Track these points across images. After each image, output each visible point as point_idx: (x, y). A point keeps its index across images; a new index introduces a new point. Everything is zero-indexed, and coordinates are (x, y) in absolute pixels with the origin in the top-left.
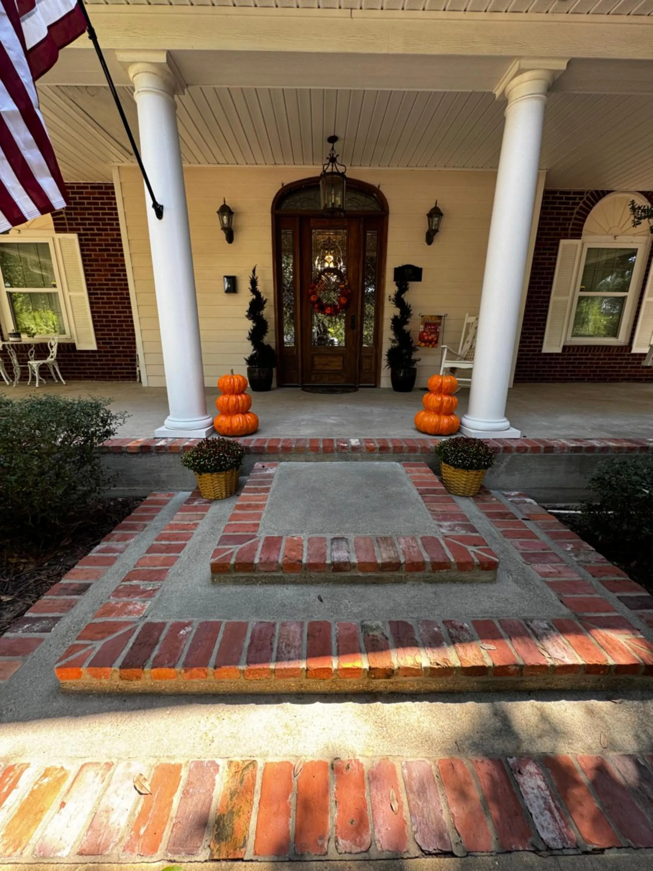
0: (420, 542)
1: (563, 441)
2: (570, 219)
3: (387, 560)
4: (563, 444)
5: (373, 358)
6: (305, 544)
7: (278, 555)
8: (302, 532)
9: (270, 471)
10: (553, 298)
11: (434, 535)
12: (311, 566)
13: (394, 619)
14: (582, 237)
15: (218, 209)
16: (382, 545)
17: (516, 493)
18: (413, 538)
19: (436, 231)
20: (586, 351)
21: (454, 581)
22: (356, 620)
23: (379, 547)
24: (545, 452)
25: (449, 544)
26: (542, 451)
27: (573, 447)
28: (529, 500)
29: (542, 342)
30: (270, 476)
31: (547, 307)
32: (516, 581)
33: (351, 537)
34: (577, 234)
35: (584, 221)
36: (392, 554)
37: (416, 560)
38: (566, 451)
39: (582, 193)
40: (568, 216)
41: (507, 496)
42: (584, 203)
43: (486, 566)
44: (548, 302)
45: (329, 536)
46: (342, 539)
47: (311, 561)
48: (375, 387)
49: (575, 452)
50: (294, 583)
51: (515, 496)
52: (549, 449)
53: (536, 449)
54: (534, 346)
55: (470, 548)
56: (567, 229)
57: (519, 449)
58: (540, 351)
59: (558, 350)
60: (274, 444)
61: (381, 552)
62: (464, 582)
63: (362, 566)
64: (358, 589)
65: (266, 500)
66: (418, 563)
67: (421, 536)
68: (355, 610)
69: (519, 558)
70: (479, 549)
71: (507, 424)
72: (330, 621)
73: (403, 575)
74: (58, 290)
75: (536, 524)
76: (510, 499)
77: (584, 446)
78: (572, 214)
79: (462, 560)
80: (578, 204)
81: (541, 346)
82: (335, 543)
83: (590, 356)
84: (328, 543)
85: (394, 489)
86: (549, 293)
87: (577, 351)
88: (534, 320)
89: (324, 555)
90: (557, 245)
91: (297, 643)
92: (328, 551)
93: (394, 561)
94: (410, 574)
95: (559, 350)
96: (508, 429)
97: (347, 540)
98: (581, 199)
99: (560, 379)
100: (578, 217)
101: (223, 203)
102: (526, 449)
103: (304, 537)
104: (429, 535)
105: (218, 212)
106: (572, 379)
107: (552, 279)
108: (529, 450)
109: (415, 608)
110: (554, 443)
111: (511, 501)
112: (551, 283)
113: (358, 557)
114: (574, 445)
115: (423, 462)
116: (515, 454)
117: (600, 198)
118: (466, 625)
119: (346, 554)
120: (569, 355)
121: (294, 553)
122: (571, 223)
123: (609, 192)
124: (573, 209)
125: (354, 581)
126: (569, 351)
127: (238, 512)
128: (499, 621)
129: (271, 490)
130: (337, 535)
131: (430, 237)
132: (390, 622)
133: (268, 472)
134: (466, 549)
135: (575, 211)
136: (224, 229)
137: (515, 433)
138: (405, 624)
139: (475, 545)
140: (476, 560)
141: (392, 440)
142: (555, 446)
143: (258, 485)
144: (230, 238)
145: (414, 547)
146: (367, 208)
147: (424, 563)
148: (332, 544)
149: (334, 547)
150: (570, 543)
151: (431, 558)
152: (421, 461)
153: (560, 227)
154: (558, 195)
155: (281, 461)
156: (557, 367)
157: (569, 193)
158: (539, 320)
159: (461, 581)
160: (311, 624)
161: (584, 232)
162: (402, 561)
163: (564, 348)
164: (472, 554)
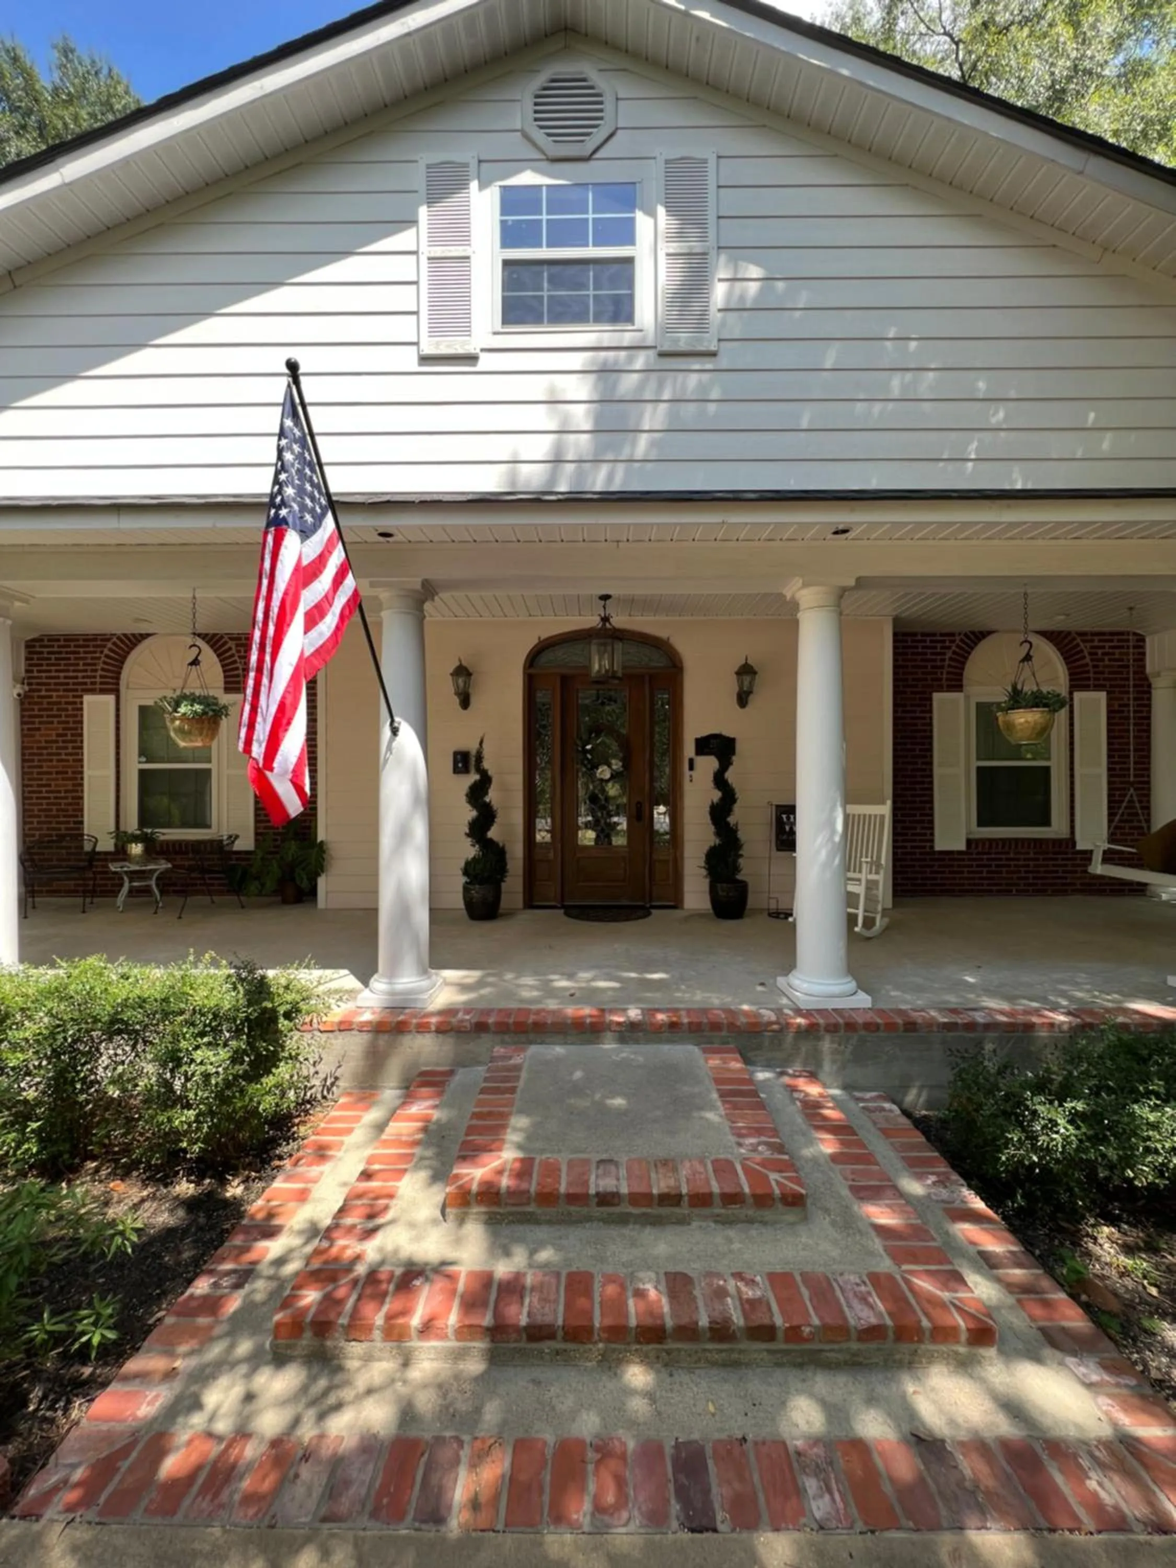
0: (710, 1167)
1: (933, 1013)
2: (942, 667)
3: (666, 1190)
4: (933, 1018)
5: (671, 864)
6: (564, 1168)
7: (530, 1183)
8: (560, 1151)
9: (516, 1060)
10: (937, 771)
11: (729, 1157)
12: (572, 1198)
13: (671, 1269)
14: (964, 688)
15: (451, 670)
16: (661, 1170)
17: (874, 1094)
18: (702, 1161)
19: (749, 692)
20: (1003, 847)
21: (750, 1221)
22: (624, 1270)
23: (657, 1172)
24: (906, 1030)
25: (747, 1170)
26: (902, 1029)
27: (945, 1024)
28: (887, 1105)
29: (932, 834)
30: (518, 1068)
31: (931, 783)
32: (833, 1223)
33: (623, 1159)
34: (956, 685)
35: (963, 669)
36: (672, 1182)
37: (701, 1191)
38: (935, 1029)
39: (952, 635)
40: (939, 663)
41: (859, 1100)
42: (958, 646)
43: (790, 1199)
44: (931, 776)
45: (597, 1157)
46: (610, 1161)
47: (571, 1191)
48: (674, 907)
49: (949, 1031)
50: (550, 1222)
51: (872, 1099)
52: (911, 1026)
53: (891, 1027)
54: (921, 841)
55: (773, 1176)
56: (941, 680)
57: (870, 1027)
58: (932, 847)
59: (960, 845)
60: (521, 1019)
61: (658, 1180)
62: (764, 1223)
63: (636, 1199)
64: (629, 1231)
65: (512, 1105)
66: (703, 1194)
67: (713, 1158)
68: (624, 1258)
69: (845, 1192)
70: (786, 1178)
71: (853, 985)
72: (592, 1270)
73: (686, 1212)
74: (212, 766)
75: (892, 1144)
76: (861, 1105)
77: (959, 1021)
78: (943, 660)
79: (759, 1191)
80: (949, 648)
81: (932, 841)
82: (602, 1167)
83: (1012, 856)
84: (594, 1166)
85: (686, 1089)
86: (931, 763)
87: (990, 847)
88: (915, 802)
89: (586, 1183)
90: (930, 699)
91: (552, 1297)
92: (593, 1178)
93: (673, 1192)
94: (696, 1211)
95: (962, 847)
96: (855, 993)
97: (617, 1164)
98: (953, 641)
99: (972, 891)
100: (953, 664)
101: (457, 664)
102: (877, 1027)
103: (563, 1159)
104: (722, 1156)
105: (452, 675)
106: (991, 891)
107: (931, 744)
108: (882, 1028)
109: (699, 1257)
110: (917, 1016)
111: (863, 1108)
112: (930, 750)
113: (629, 1186)
114: (946, 1020)
115: (732, 1046)
116: (863, 1033)
117: (980, 640)
118: (758, 1279)
119: (614, 1182)
120: (978, 853)
121: (549, 1180)
122: (945, 671)
123: (990, 633)
124: (944, 654)
125: (623, 1220)
126: (977, 847)
127: (474, 1122)
128: (801, 1274)
129: (519, 1090)
130: (604, 1156)
131: (743, 699)
132: (666, 1273)
133: (512, 1062)
134: (767, 1177)
135: (947, 657)
136: (457, 694)
137: (863, 1000)
138: (685, 1276)
139: (780, 1171)
140: (777, 1191)
141: (689, 1011)
142: (920, 1021)
143: (502, 1082)
144: (465, 702)
145: (700, 1173)
146: (653, 664)
147: (711, 1195)
148: (598, 1168)
149: (600, 1171)
150: (933, 1174)
151: (721, 1188)
152: (728, 1043)
153: (929, 677)
154: (919, 638)
155: (531, 1043)
156: (962, 872)
157: (934, 635)
158: (921, 802)
159: (761, 1222)
160: (570, 1275)
161: (965, 682)
162: (684, 1191)
163: (969, 842)
164: (774, 1184)
